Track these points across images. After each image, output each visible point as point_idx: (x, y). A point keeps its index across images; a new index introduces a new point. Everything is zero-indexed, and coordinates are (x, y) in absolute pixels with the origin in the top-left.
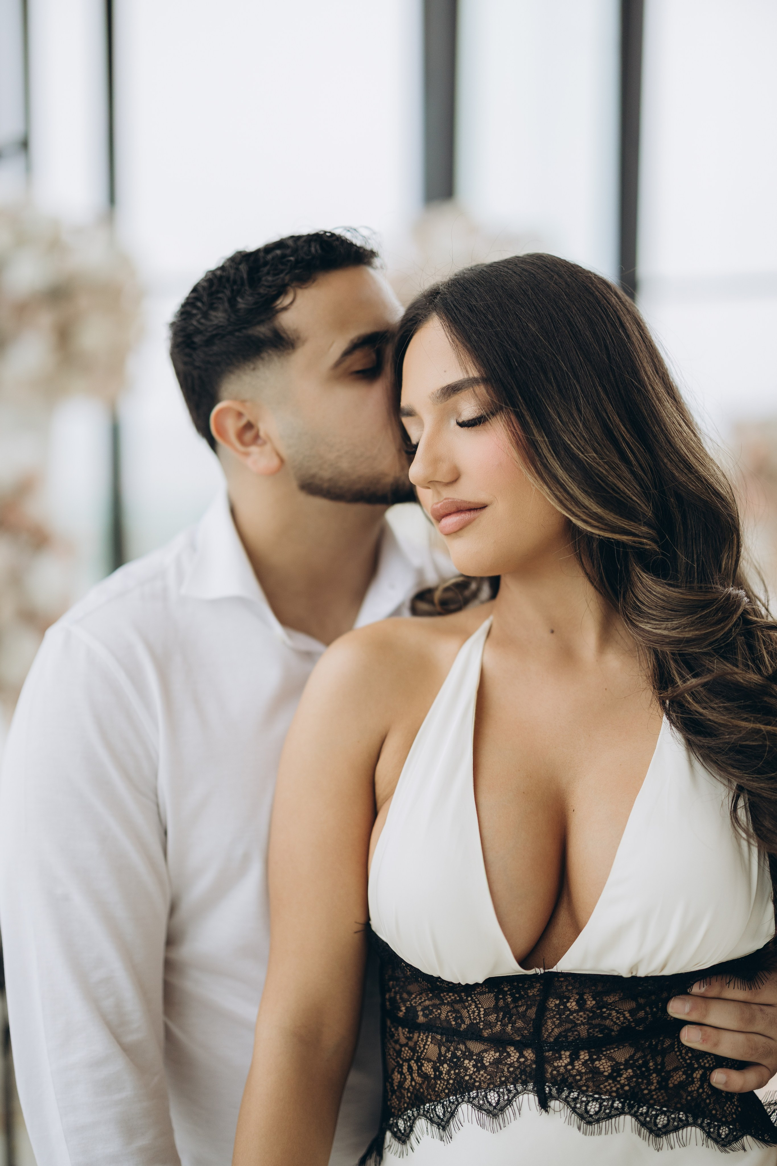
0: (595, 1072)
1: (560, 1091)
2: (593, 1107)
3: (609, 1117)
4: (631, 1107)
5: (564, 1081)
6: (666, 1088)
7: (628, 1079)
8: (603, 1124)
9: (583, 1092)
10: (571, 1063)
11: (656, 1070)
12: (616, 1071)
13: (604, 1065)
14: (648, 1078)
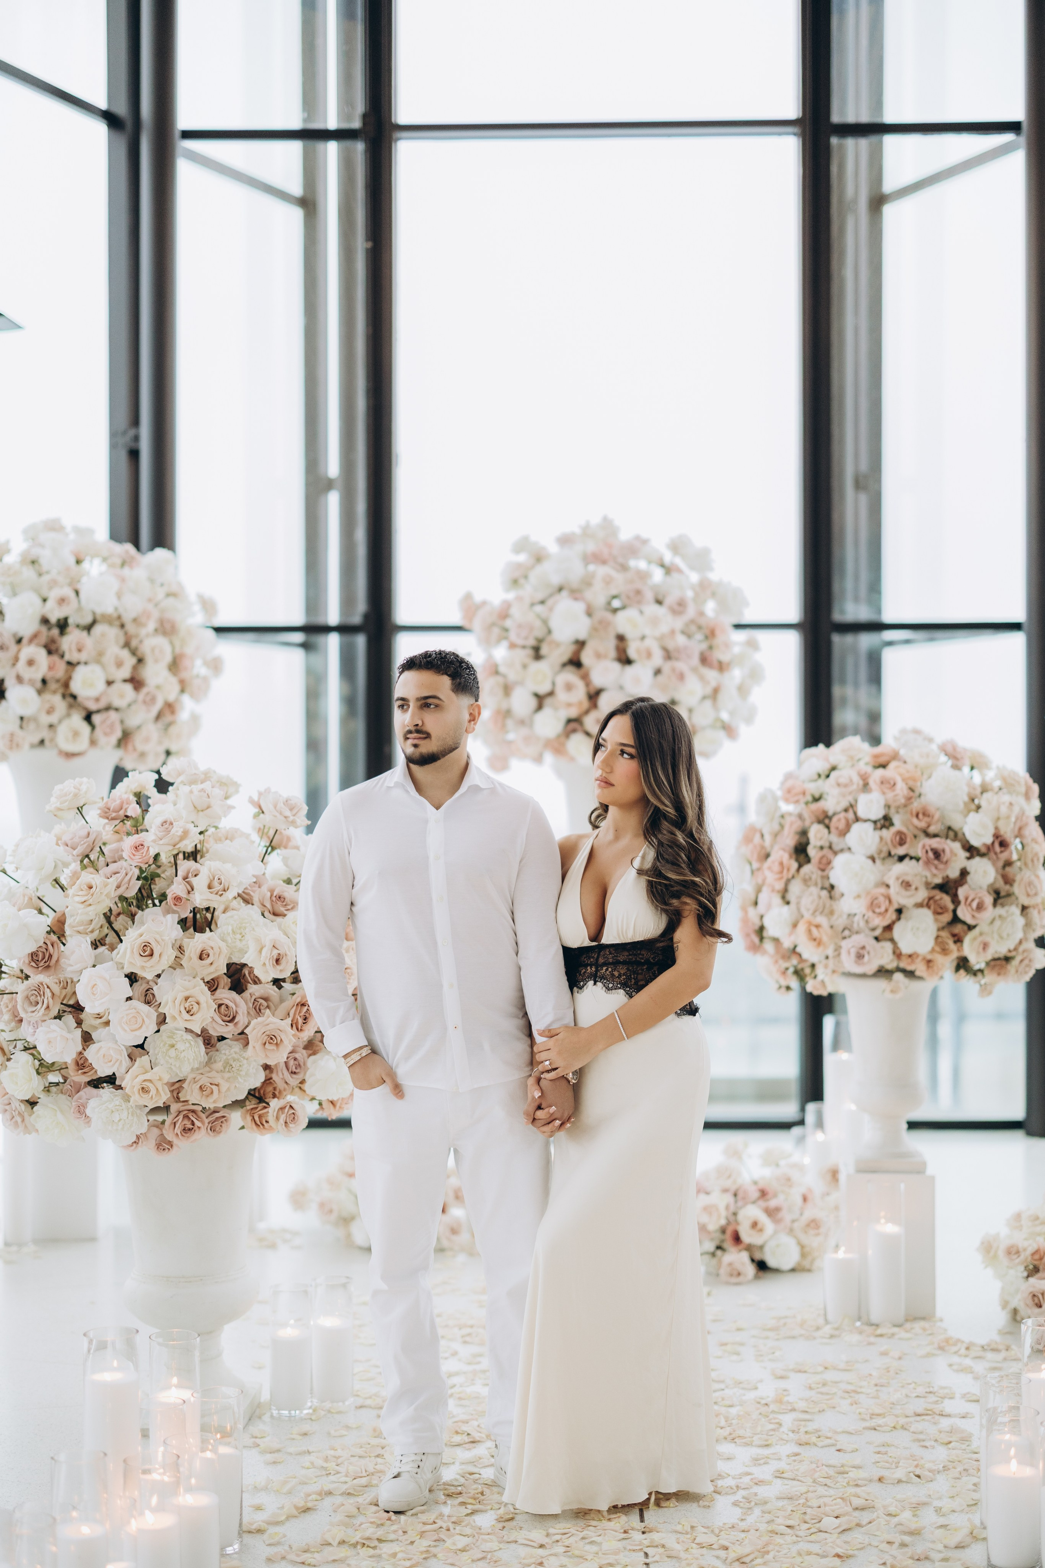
0: (613, 975)
1: (601, 980)
2: (611, 985)
3: (616, 989)
4: (623, 987)
5: (603, 977)
6: (637, 984)
7: (624, 979)
8: (613, 991)
9: (609, 981)
10: (606, 972)
11: (634, 978)
12: (620, 976)
13: (616, 974)
14: (631, 980)
